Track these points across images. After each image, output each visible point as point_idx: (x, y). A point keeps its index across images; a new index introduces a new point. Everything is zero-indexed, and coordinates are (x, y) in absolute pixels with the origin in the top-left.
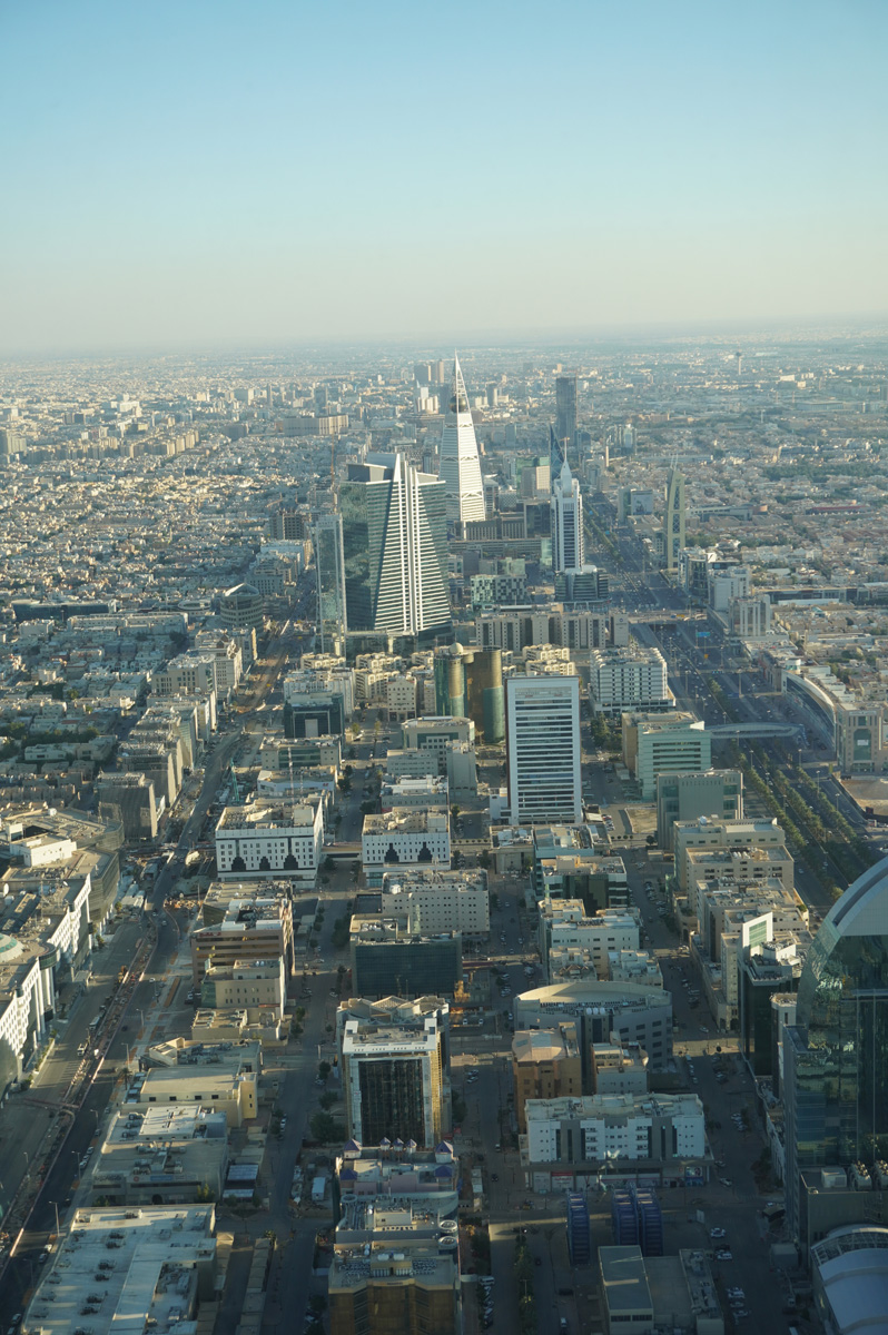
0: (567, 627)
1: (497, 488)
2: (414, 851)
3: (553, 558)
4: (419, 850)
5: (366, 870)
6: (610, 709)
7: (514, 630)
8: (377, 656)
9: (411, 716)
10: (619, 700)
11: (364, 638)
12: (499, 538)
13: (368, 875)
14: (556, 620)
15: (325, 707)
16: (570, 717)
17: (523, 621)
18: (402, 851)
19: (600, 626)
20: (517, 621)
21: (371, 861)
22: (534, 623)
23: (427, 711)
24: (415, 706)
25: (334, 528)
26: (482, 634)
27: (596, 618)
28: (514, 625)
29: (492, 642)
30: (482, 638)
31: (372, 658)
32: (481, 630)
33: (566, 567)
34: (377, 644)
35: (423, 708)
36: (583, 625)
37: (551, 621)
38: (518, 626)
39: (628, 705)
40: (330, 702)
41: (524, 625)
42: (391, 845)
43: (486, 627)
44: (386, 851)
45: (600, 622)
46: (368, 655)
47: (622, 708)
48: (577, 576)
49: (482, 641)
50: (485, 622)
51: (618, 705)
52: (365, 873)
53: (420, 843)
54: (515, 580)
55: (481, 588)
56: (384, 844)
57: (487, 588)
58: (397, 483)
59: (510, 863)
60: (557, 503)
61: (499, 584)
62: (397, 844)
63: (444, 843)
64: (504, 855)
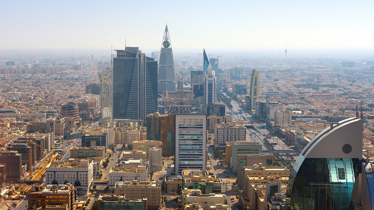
2: (131, 180)
6: (222, 146)
15: (99, 136)
18: (126, 180)
21: (113, 184)
42: (121, 177)
44: (119, 180)
52: (110, 189)
53: (134, 177)
54: (186, 107)
55: (172, 110)
56: (119, 177)
57: (175, 110)
58: (137, 59)
59: (173, 188)
60: (206, 80)
61: (179, 109)
62: (124, 177)
63: (144, 177)
64: (170, 185)
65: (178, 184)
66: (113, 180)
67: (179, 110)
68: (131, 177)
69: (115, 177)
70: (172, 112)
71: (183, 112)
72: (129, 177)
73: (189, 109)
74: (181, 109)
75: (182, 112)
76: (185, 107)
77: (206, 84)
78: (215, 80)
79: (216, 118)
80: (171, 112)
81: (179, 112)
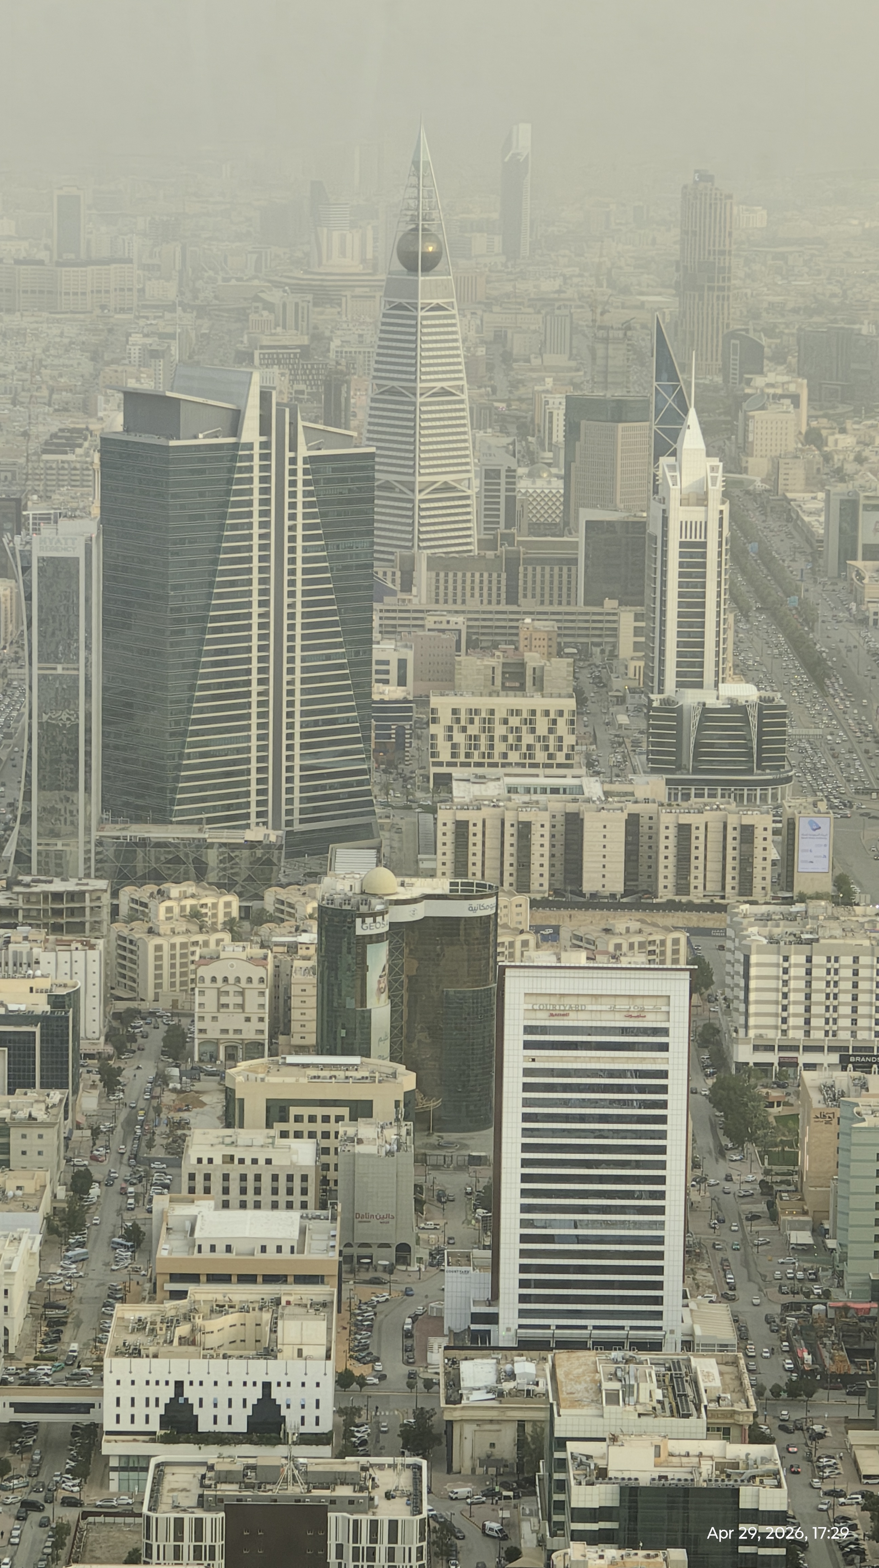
0: (672, 842)
1: (511, 473)
2: (237, 1403)
3: (649, 659)
4: (252, 1401)
5: (110, 1448)
6: (772, 1058)
7: (536, 839)
8: (175, 890)
9: (253, 1050)
10: (796, 1035)
11: (143, 843)
12: (512, 599)
13: (114, 1463)
14: (644, 821)
15: (28, 1018)
16: (664, 1074)
17: (560, 819)
18: (208, 1403)
19: (758, 843)
20: (545, 818)
21: (125, 1425)
22: (587, 825)
23: (296, 1040)
24: (265, 1026)
25: (80, 554)
26: (449, 849)
27: (746, 821)
28: (536, 831)
29: (478, 869)
30: (449, 858)
31: (163, 895)
32: (450, 839)
33: (680, 685)
34: (177, 860)
35: (287, 1032)
36: (715, 836)
37: (633, 822)
38: (546, 831)
39: (820, 1049)
40: (42, 1006)
41: (560, 828)
42: (179, 1385)
43: (461, 828)
44: (165, 1400)
45: (759, 833)
46: (152, 888)
47: (804, 1058)
48: (705, 710)
49: (449, 868)
50: (462, 816)
51: (796, 1049)
52: (108, 1457)
53: (255, 1384)
54: (547, 713)
55: (455, 727)
56: (162, 1383)
57: (473, 730)
58: (250, 446)
59: (487, 1448)
60: (665, 521)
61: (505, 722)
62: (196, 1383)
63: (318, 1385)
64: (468, 1429)
65: (521, 1424)
66: (125, 1402)
67: (500, 730)
68: (238, 1384)
69: (140, 1383)
70: (459, 738)
71: (528, 739)
72: (223, 1383)
73: (562, 723)
74: (514, 721)
75: (519, 739)
76: (538, 713)
77: (665, 543)
78: (721, 519)
79: (733, 821)
80: (450, 738)
81: (505, 739)
